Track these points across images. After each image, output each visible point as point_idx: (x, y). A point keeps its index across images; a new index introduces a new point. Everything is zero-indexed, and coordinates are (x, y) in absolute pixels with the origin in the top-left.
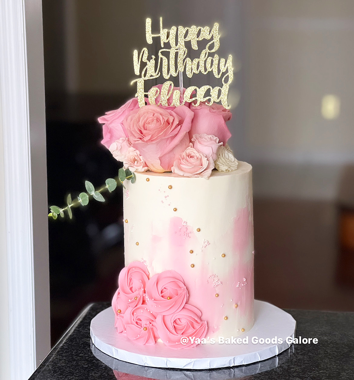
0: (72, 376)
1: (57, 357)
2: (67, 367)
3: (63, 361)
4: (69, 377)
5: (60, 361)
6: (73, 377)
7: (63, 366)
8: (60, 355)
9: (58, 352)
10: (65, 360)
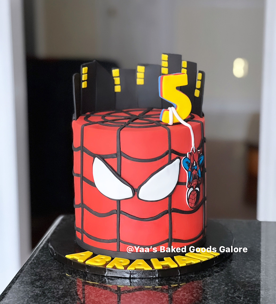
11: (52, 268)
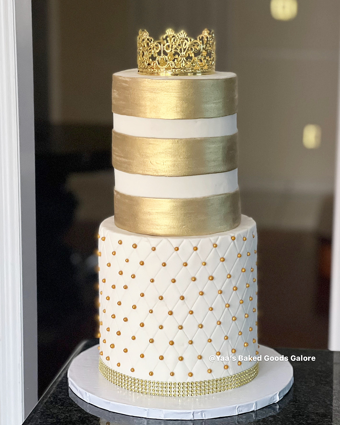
0: (71, 407)
1: (57, 390)
2: (66, 399)
3: (63, 394)
4: (69, 407)
5: (60, 393)
6: (73, 407)
7: (63, 398)
8: (60, 388)
9: (58, 385)
10: (64, 392)
11: (71, 408)
